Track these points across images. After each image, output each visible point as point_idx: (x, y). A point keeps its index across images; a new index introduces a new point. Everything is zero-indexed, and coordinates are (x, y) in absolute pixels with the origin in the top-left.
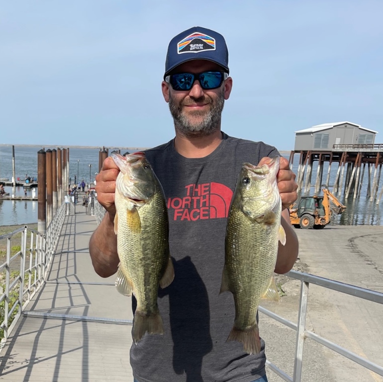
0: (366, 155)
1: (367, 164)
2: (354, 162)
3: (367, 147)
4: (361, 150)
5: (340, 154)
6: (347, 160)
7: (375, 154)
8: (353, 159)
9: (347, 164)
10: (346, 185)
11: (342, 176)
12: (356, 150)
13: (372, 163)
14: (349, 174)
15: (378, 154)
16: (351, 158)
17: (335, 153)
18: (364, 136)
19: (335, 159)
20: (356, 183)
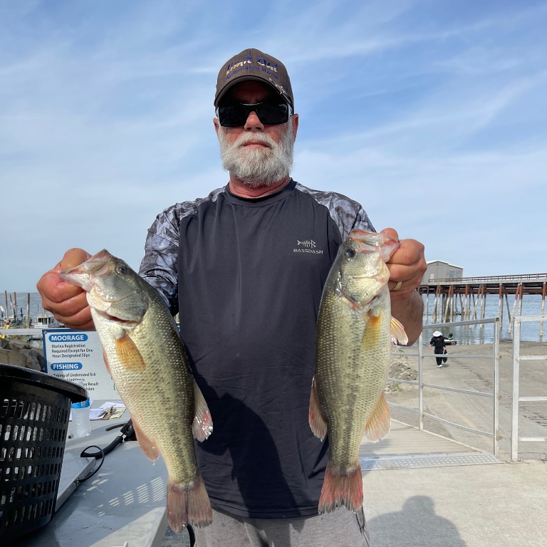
0: (457, 287)
1: (458, 295)
2: (447, 293)
3: (457, 281)
4: (452, 283)
5: (435, 287)
6: (442, 292)
7: (464, 286)
8: (446, 291)
9: (442, 295)
10: (443, 313)
11: (438, 306)
12: (448, 283)
13: (463, 293)
14: (444, 303)
15: (467, 286)
16: (445, 290)
17: (431, 287)
18: (454, 271)
19: (431, 292)
20: (451, 311)
